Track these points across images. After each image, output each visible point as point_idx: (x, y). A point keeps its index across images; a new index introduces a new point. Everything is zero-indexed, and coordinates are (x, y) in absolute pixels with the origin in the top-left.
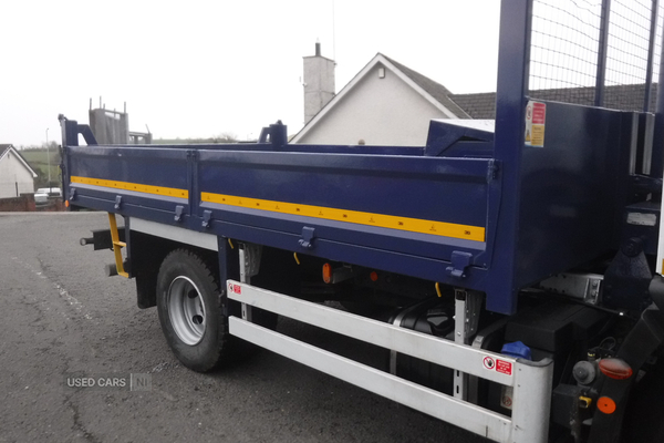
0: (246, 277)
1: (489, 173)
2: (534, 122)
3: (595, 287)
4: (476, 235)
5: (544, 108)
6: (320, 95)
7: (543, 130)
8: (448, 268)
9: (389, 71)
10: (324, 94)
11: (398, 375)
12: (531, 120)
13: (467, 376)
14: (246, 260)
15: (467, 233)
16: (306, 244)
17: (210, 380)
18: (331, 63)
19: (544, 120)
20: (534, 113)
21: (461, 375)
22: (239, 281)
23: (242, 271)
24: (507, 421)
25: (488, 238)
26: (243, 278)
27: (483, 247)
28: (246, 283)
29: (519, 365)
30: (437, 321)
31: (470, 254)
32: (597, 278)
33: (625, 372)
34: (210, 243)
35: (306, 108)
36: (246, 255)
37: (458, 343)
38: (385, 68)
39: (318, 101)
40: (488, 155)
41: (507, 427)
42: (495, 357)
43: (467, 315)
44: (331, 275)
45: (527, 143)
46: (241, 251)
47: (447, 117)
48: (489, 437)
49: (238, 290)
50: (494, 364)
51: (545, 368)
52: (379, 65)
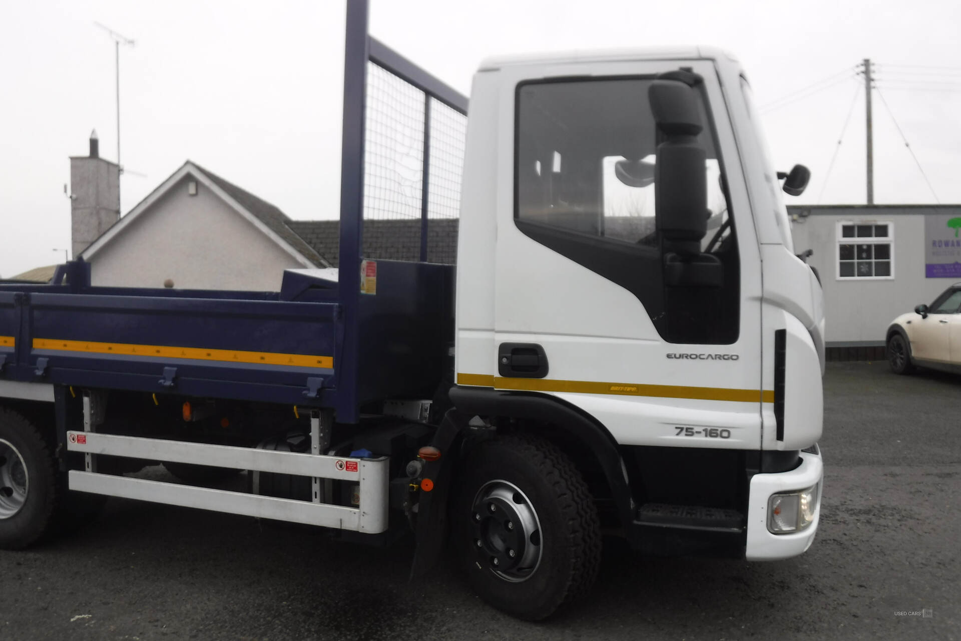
0: (92, 425)
1: (335, 314)
2: (367, 276)
3: (426, 410)
4: (326, 363)
5: (375, 265)
6: (98, 213)
7: (375, 280)
8: (304, 392)
9: (203, 186)
10: (103, 214)
11: (261, 493)
12: (365, 274)
13: (323, 480)
14: (92, 408)
15: (319, 362)
16: (168, 383)
17: (31, 555)
18: (116, 170)
19: (376, 274)
20: (367, 269)
21: (318, 481)
22: (82, 430)
23: (87, 419)
24: (356, 510)
25: (336, 365)
26: (87, 427)
27: (332, 372)
28: (92, 431)
29: (363, 462)
30: (295, 441)
31: (322, 379)
32: (428, 403)
33: (435, 455)
34: (45, 393)
35: (75, 230)
36: (92, 402)
37: (315, 455)
38: (198, 183)
39: (94, 221)
40: (334, 300)
41: (357, 515)
42: (345, 459)
43: (321, 431)
44: (192, 412)
45: (363, 292)
46: (86, 400)
47: (304, 267)
48: (342, 528)
49: (82, 440)
50: (344, 466)
51: (383, 462)
52: (188, 178)
